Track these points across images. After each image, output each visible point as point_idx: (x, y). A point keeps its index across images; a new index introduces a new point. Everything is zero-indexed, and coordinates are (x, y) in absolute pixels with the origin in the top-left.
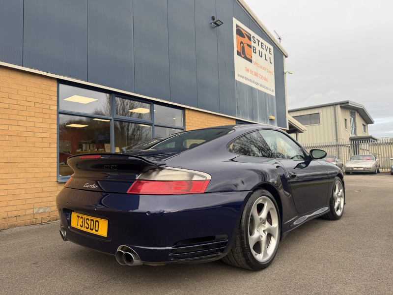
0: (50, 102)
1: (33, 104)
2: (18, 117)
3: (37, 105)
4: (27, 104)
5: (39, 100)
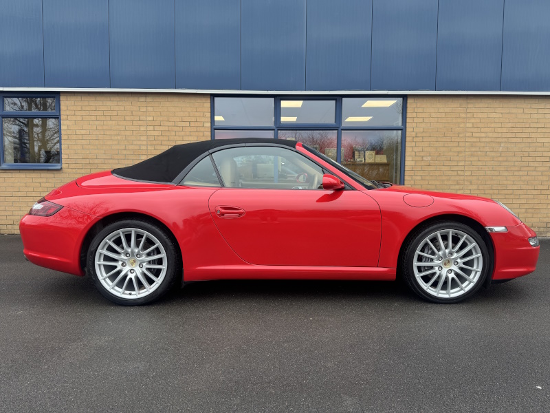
0: (203, 120)
1: (188, 124)
3: (192, 124)
4: (183, 124)
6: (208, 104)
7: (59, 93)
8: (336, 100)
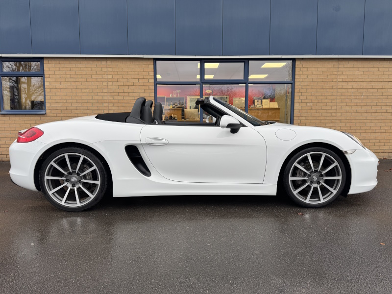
0: (148, 77)
1: (137, 80)
2: (129, 91)
3: (140, 80)
4: (134, 80)
5: (141, 77)
6: (152, 66)
7: (42, 58)
8: (244, 62)
